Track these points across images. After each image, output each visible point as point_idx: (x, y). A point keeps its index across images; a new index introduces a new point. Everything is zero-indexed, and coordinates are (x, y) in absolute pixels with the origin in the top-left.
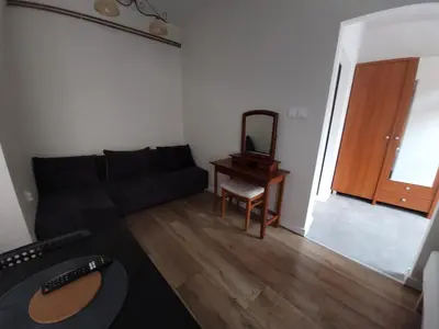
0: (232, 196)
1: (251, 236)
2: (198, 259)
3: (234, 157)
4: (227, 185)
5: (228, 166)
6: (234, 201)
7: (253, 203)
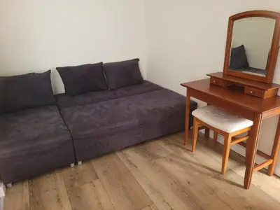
0: (208, 128)
1: (233, 184)
2: (148, 192)
3: (213, 77)
4: (202, 114)
5: (205, 89)
6: (212, 135)
7: (234, 139)
